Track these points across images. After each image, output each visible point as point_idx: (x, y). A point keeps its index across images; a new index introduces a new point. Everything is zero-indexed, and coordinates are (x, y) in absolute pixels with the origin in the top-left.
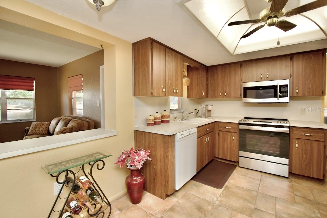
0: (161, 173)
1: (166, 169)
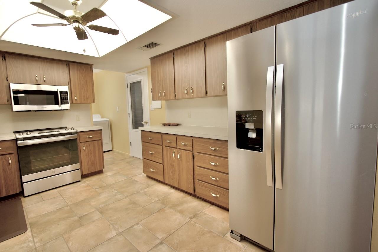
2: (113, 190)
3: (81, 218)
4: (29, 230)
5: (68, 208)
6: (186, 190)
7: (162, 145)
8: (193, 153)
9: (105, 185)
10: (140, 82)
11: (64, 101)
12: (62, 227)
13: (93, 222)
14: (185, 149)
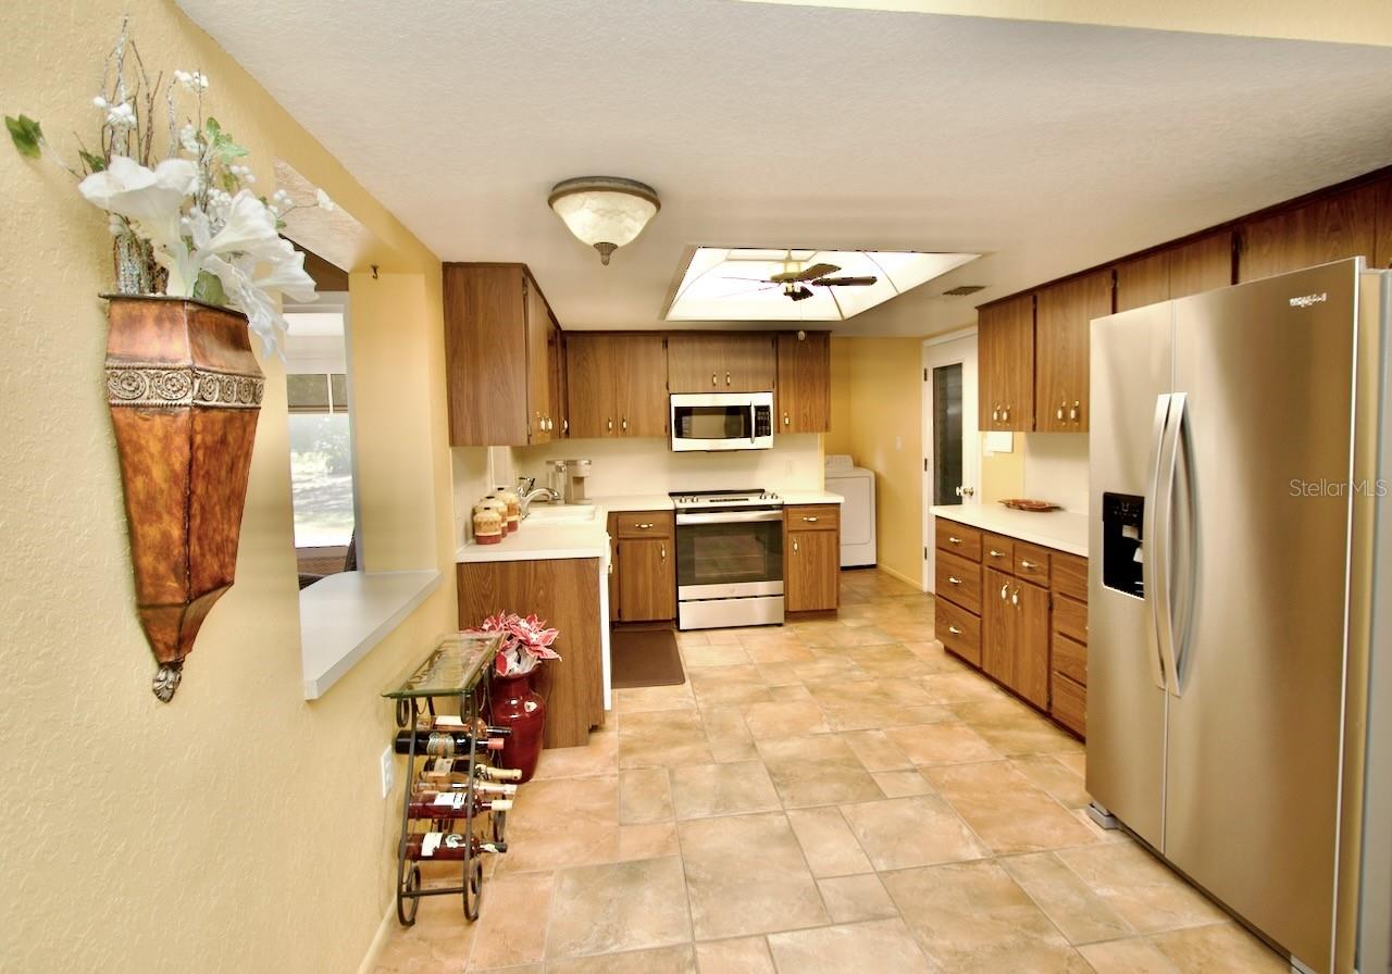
0: (573, 673)
1: (590, 657)
2: (849, 660)
3: (773, 689)
4: (688, 682)
5: (752, 667)
6: (1028, 698)
7: (980, 563)
8: (1050, 595)
9: (833, 645)
10: (959, 366)
11: (763, 429)
12: (738, 692)
13: (793, 701)
14: (1031, 580)
